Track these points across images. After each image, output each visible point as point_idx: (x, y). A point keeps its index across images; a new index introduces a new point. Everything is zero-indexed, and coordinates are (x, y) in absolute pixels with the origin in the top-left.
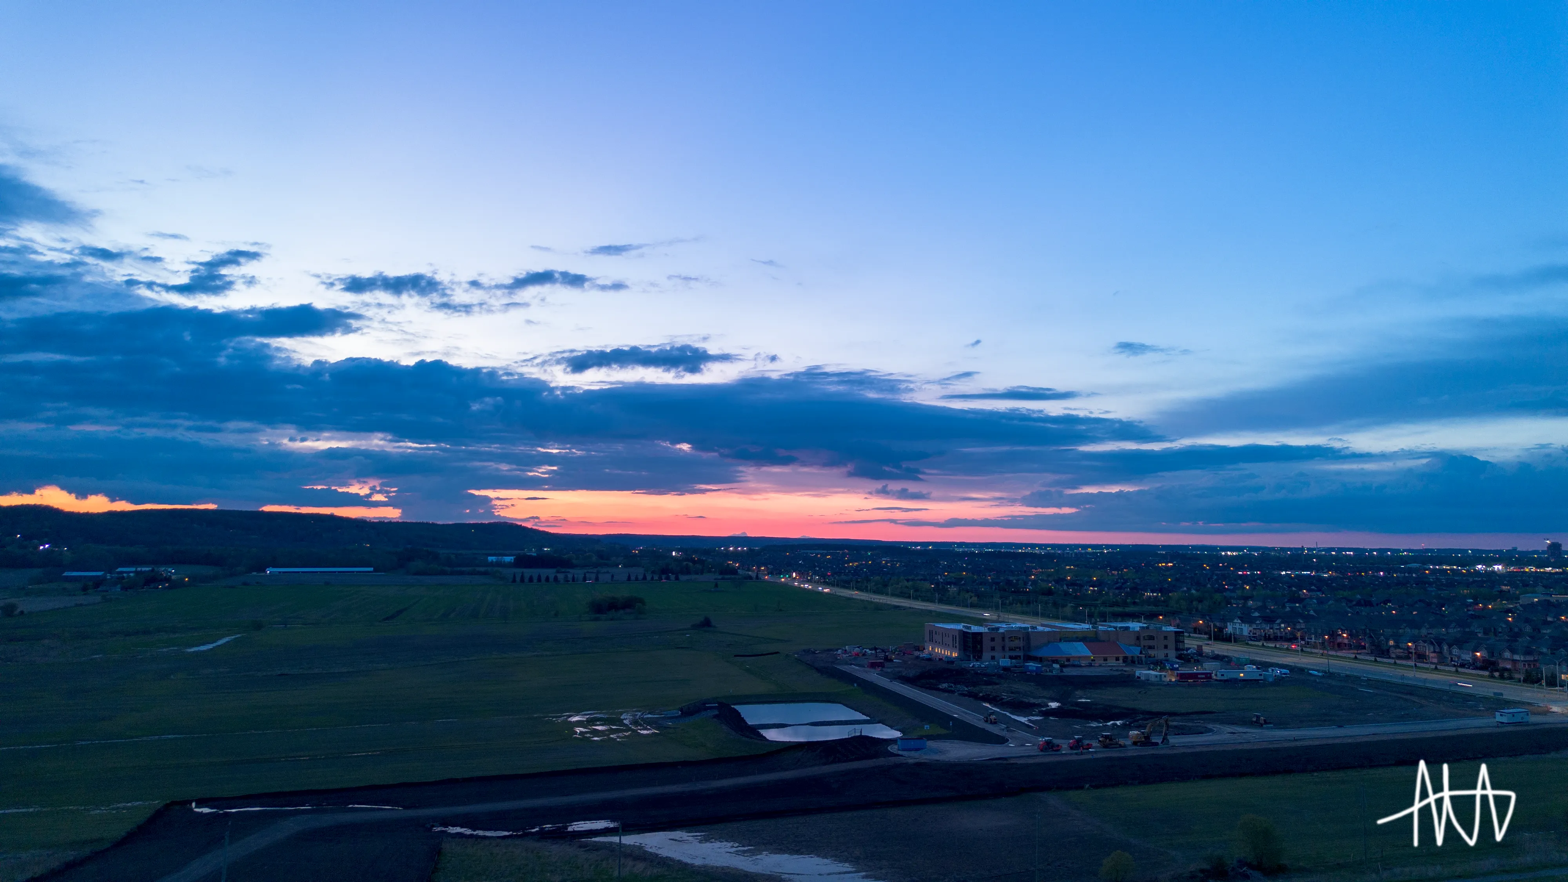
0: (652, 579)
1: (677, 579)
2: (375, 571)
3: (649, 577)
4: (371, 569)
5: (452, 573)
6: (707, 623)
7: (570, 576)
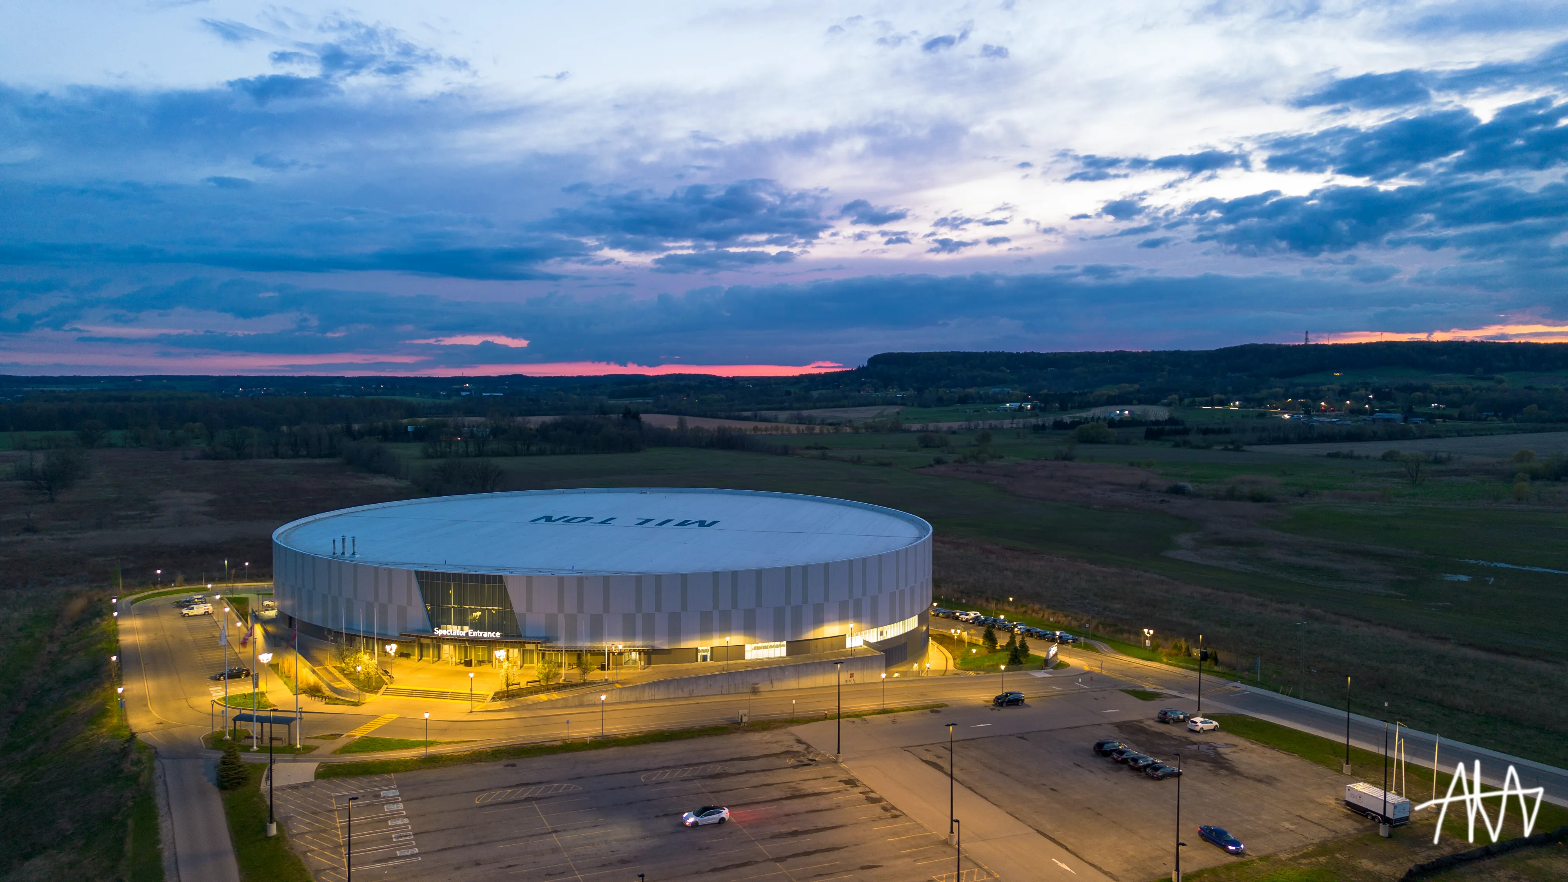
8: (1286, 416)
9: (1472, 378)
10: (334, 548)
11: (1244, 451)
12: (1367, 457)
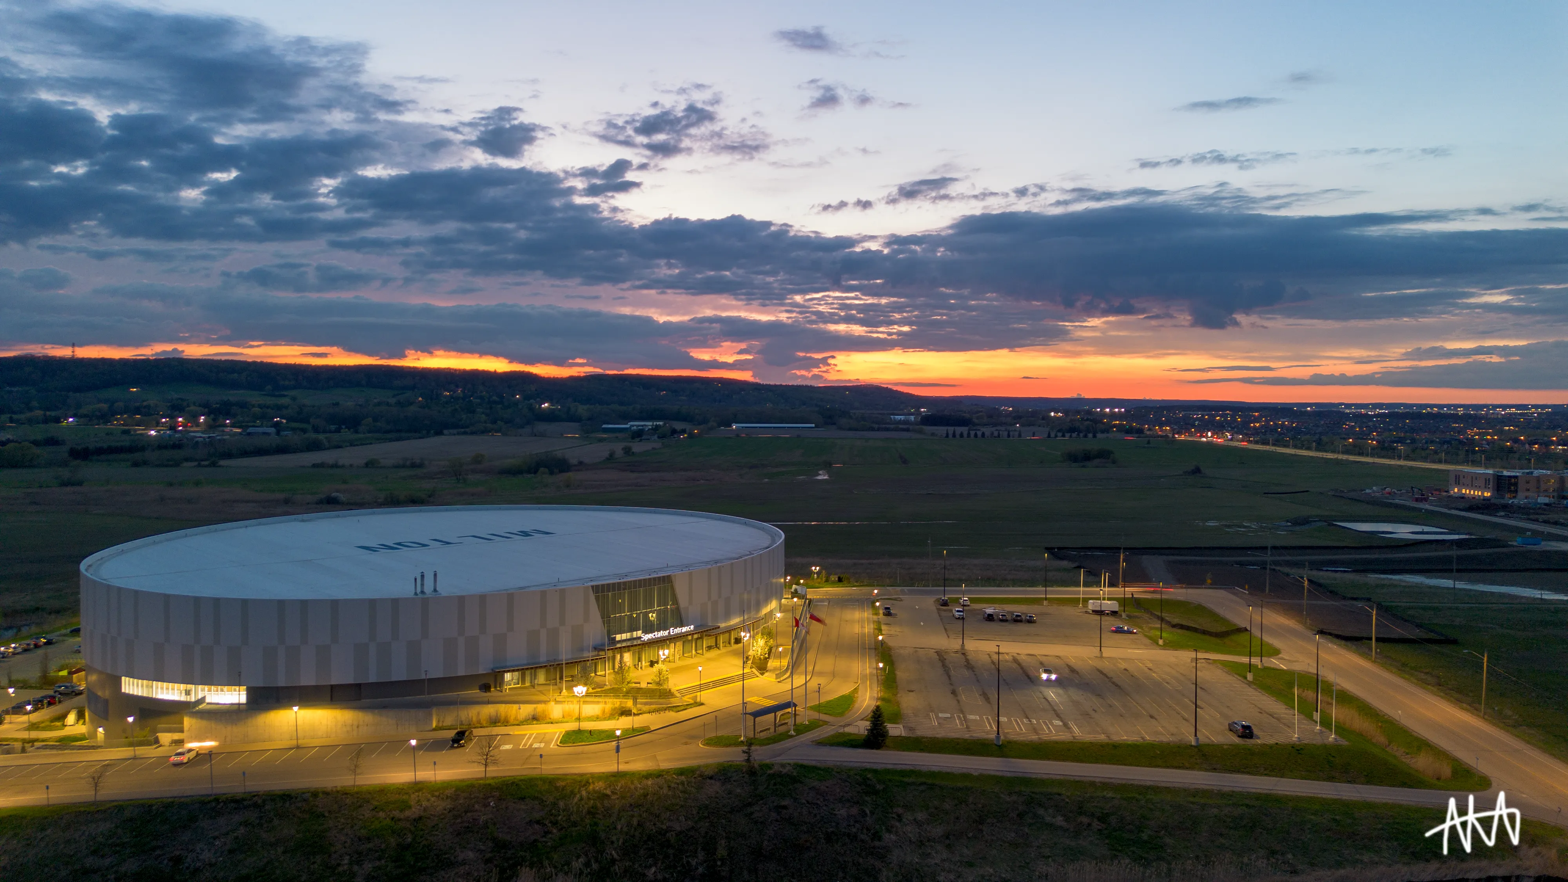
0: (1056, 436)
1: (1094, 436)
2: (816, 427)
3: (1053, 435)
4: (813, 425)
5: (878, 430)
6: (1197, 471)
7: (979, 433)
8: (153, 433)
9: (265, 395)
11: (220, 466)
12: (351, 466)
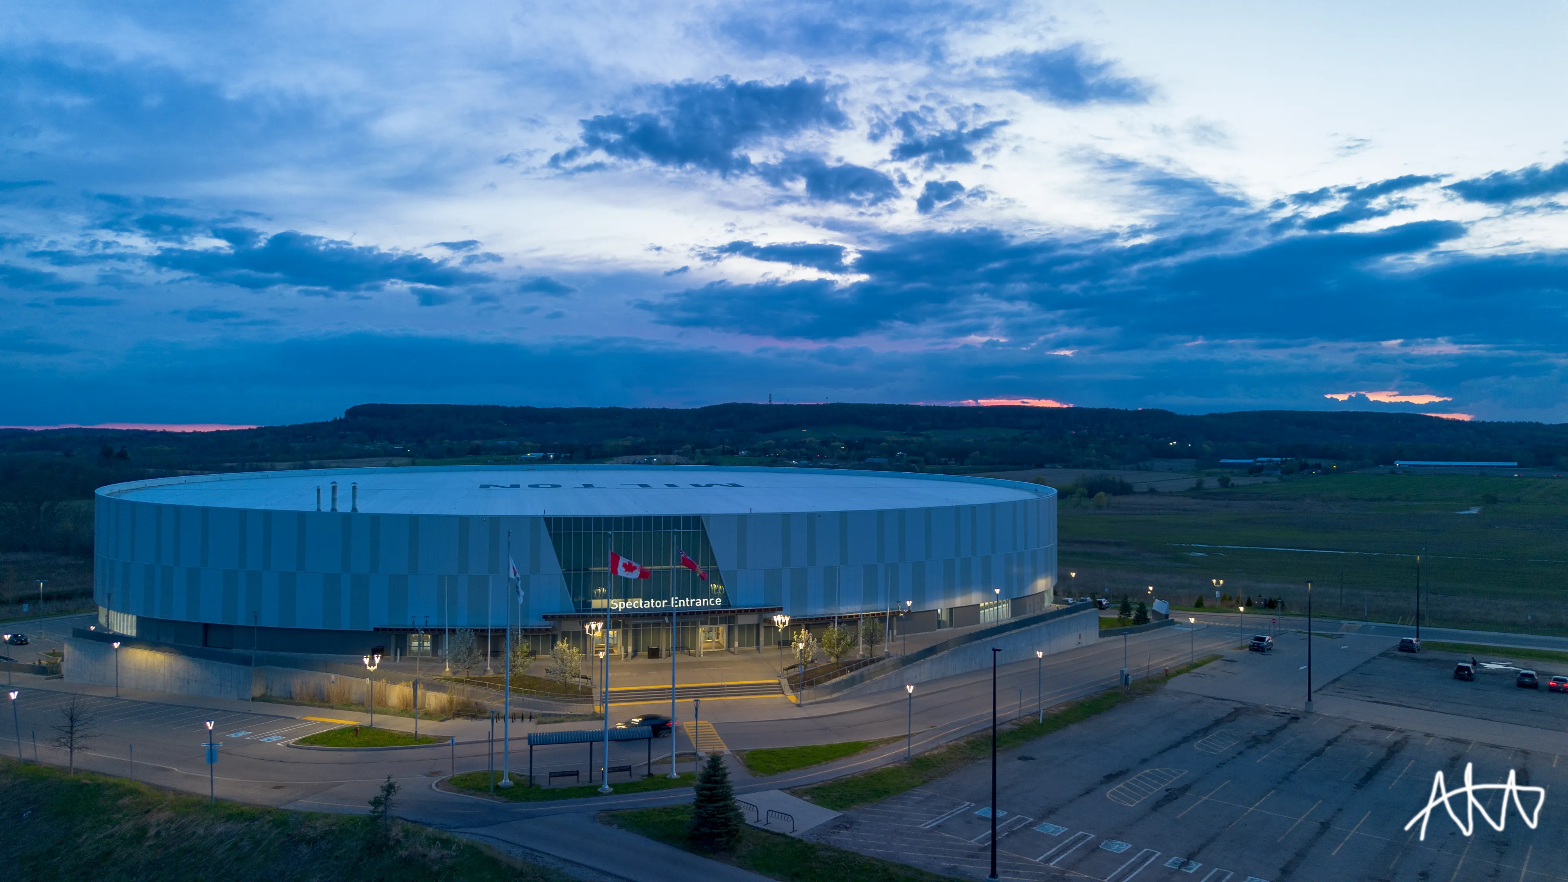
2: (1519, 466)
4: (1515, 464)
10: (319, 502)
